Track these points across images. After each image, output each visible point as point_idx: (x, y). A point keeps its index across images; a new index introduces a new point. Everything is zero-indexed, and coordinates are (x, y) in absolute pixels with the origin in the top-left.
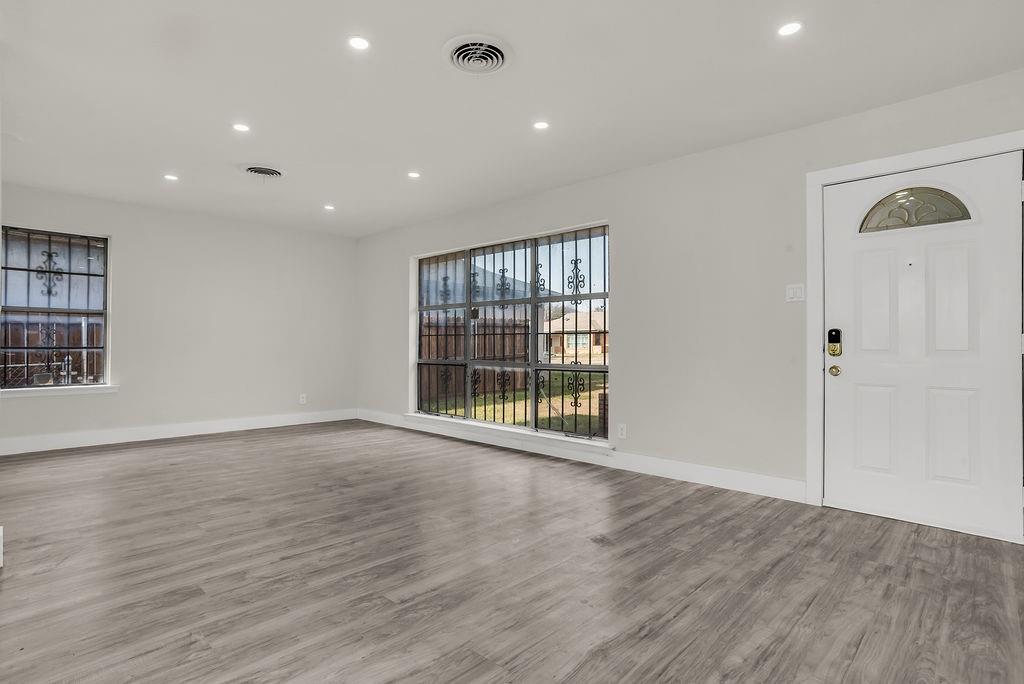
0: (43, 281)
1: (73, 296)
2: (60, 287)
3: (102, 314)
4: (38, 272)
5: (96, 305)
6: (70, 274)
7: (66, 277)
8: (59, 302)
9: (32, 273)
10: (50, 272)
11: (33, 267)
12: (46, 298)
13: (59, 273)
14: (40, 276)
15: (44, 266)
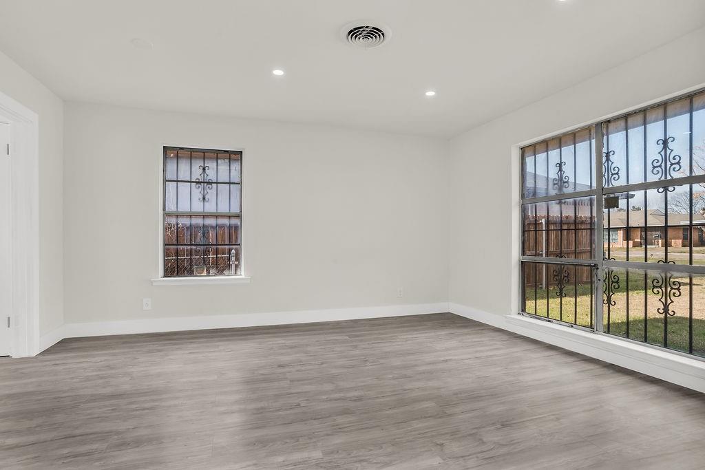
0: (200, 190)
1: (219, 202)
2: (211, 194)
3: (239, 216)
4: (197, 183)
5: (235, 210)
6: (217, 183)
7: (214, 185)
8: (210, 207)
9: (192, 184)
10: (204, 182)
11: (193, 180)
12: (202, 203)
13: (210, 183)
14: (198, 186)
15: (199, 177)
